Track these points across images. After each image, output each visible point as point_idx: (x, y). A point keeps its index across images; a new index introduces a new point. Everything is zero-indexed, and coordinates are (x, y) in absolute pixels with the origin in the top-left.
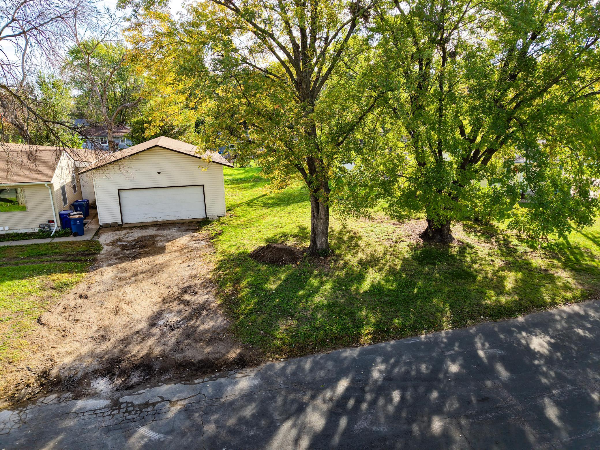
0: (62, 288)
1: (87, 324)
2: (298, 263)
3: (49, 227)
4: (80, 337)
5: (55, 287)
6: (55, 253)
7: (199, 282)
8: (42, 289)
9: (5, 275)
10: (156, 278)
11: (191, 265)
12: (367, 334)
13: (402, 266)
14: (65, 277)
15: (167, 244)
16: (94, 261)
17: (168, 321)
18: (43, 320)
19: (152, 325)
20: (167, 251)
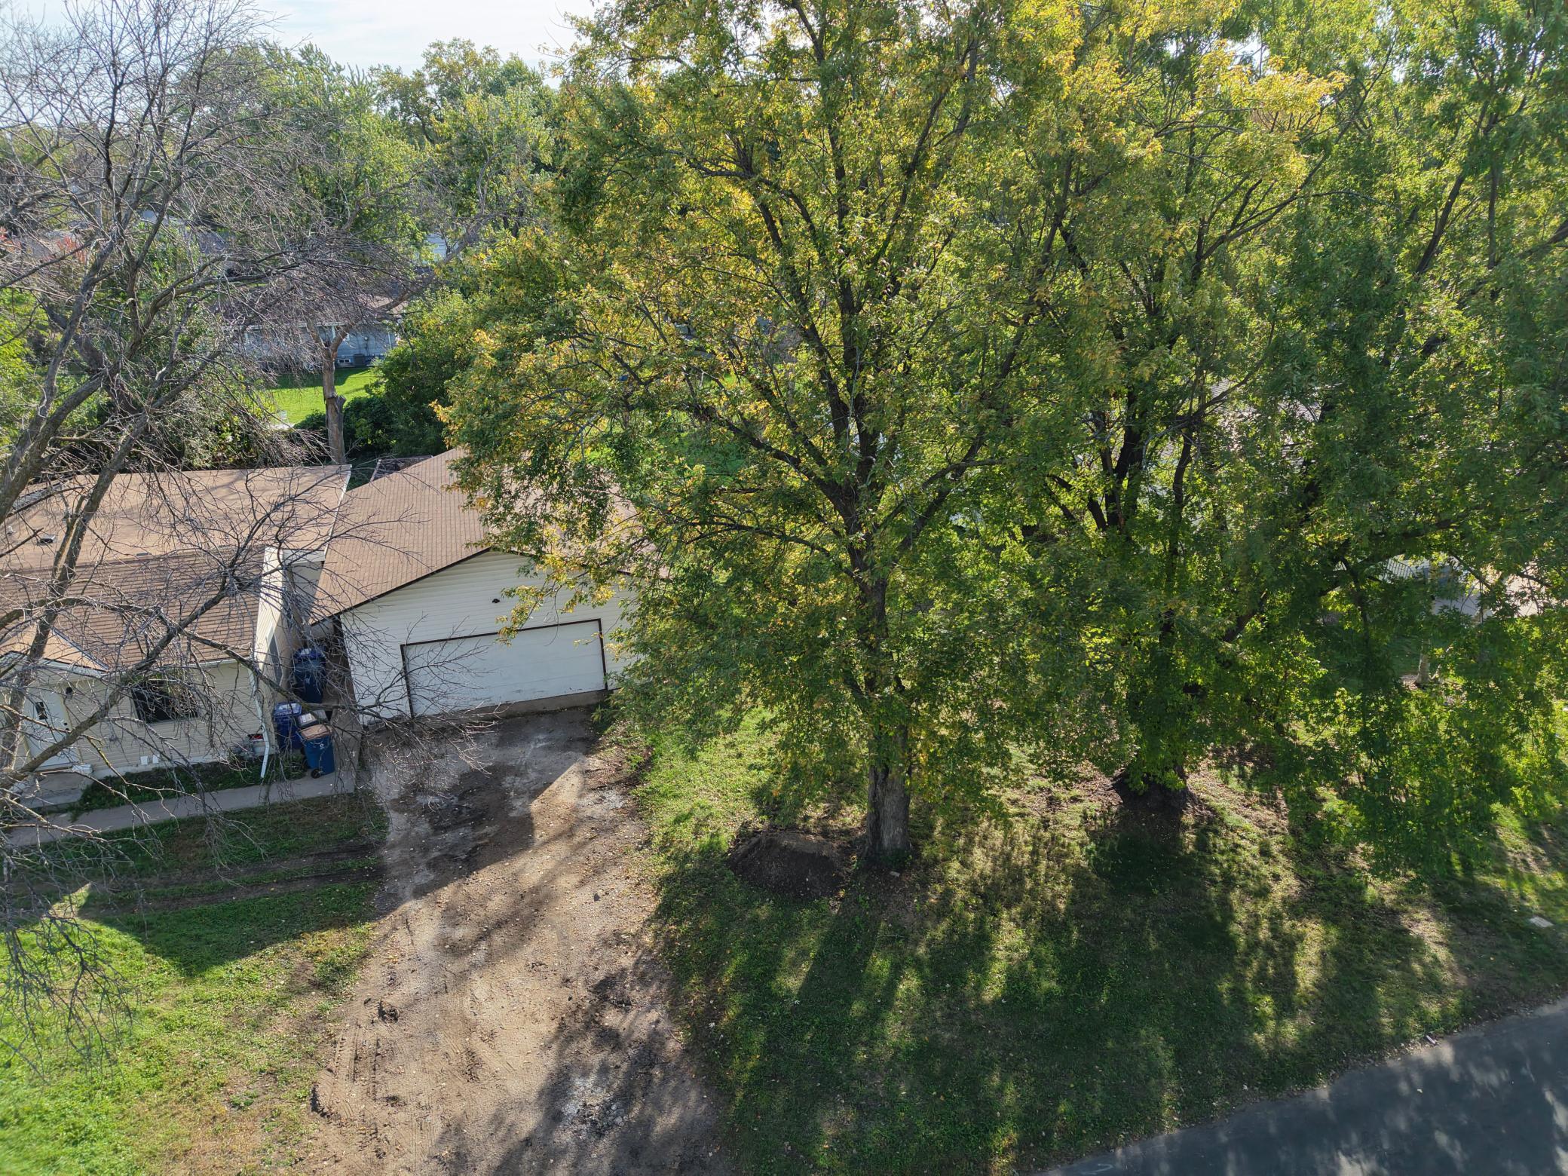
0: (334, 981)
1: (418, 1112)
2: (842, 893)
3: (253, 748)
4: (412, 1157)
5: (318, 978)
6: (290, 850)
7: (627, 961)
8: (294, 991)
9: (198, 937)
10: (533, 944)
11: (600, 892)
12: (1005, 1150)
13: (1073, 902)
14: (333, 943)
15: (535, 806)
16: (379, 873)
17: (585, 1105)
18: (323, 1101)
19: (555, 1117)
20: (539, 836)
